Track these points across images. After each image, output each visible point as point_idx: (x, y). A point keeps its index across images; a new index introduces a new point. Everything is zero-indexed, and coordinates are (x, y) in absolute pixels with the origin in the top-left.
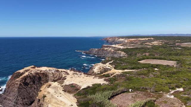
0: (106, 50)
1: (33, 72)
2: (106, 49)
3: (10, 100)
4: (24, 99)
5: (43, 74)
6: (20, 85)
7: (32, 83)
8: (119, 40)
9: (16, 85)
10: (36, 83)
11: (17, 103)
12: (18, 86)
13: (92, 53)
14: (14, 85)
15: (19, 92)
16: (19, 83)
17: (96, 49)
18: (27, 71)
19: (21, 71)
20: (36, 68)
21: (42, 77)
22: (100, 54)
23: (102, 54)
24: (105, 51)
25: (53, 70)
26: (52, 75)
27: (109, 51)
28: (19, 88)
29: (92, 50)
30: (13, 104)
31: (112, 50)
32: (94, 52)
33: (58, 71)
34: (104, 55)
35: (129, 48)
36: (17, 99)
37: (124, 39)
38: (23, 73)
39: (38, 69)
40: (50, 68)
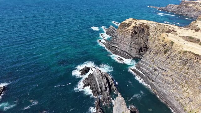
0: (192, 7)
2: (191, 5)
3: (124, 44)
4: (136, 44)
5: (146, 26)
6: (132, 33)
7: (139, 33)
9: (128, 33)
10: (141, 33)
11: (131, 47)
13: (169, 10)
15: (132, 39)
16: (131, 31)
17: (177, 6)
19: (126, 22)
20: (137, 20)
21: (145, 28)
22: (181, 12)
23: (185, 12)
24: (190, 8)
25: (154, 23)
26: (154, 28)
27: (195, 8)
28: (131, 35)
29: (170, 6)
30: (128, 47)
32: (173, 9)
33: (159, 25)
34: (187, 13)
36: (131, 44)
38: (130, 24)
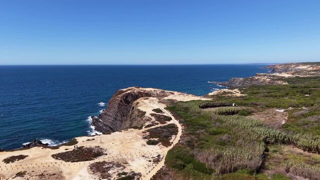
1: (135, 91)
2: (257, 78)
4: (124, 116)
5: (146, 93)
6: (121, 101)
8: (298, 68)
9: (117, 101)
11: (116, 119)
12: (119, 102)
13: (233, 85)
14: (115, 101)
15: (119, 109)
16: (120, 99)
17: (241, 79)
18: (129, 90)
19: (124, 90)
20: (141, 88)
24: (256, 82)
25: (159, 91)
27: (261, 81)
28: (119, 104)
29: (234, 79)
30: (113, 119)
31: (268, 80)
32: (237, 83)
35: (300, 76)
36: (116, 115)
37: (309, 66)
38: (125, 91)
39: (143, 89)
40: (156, 89)
